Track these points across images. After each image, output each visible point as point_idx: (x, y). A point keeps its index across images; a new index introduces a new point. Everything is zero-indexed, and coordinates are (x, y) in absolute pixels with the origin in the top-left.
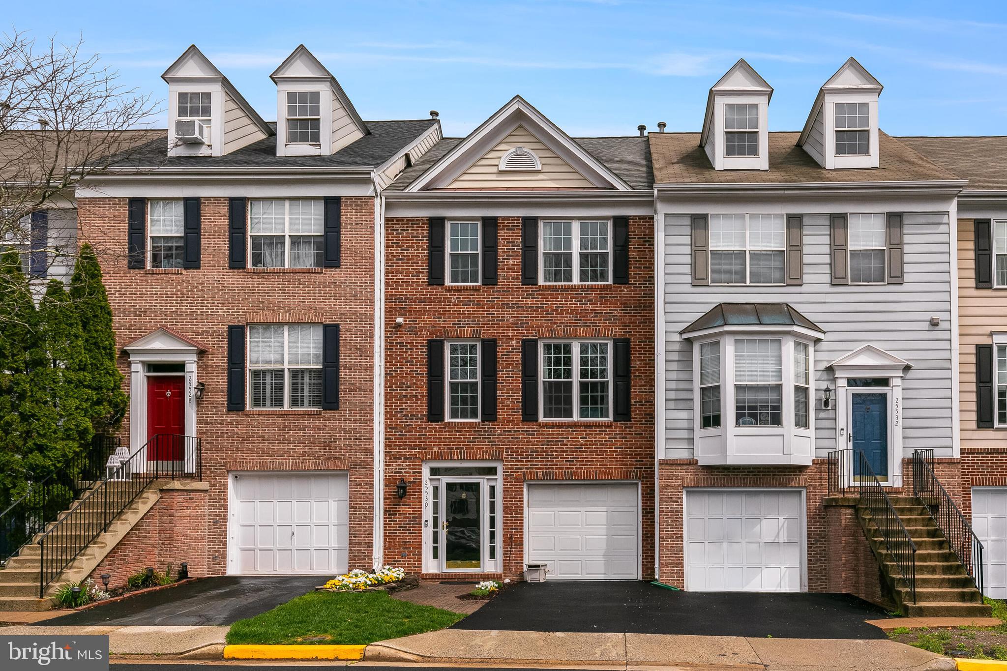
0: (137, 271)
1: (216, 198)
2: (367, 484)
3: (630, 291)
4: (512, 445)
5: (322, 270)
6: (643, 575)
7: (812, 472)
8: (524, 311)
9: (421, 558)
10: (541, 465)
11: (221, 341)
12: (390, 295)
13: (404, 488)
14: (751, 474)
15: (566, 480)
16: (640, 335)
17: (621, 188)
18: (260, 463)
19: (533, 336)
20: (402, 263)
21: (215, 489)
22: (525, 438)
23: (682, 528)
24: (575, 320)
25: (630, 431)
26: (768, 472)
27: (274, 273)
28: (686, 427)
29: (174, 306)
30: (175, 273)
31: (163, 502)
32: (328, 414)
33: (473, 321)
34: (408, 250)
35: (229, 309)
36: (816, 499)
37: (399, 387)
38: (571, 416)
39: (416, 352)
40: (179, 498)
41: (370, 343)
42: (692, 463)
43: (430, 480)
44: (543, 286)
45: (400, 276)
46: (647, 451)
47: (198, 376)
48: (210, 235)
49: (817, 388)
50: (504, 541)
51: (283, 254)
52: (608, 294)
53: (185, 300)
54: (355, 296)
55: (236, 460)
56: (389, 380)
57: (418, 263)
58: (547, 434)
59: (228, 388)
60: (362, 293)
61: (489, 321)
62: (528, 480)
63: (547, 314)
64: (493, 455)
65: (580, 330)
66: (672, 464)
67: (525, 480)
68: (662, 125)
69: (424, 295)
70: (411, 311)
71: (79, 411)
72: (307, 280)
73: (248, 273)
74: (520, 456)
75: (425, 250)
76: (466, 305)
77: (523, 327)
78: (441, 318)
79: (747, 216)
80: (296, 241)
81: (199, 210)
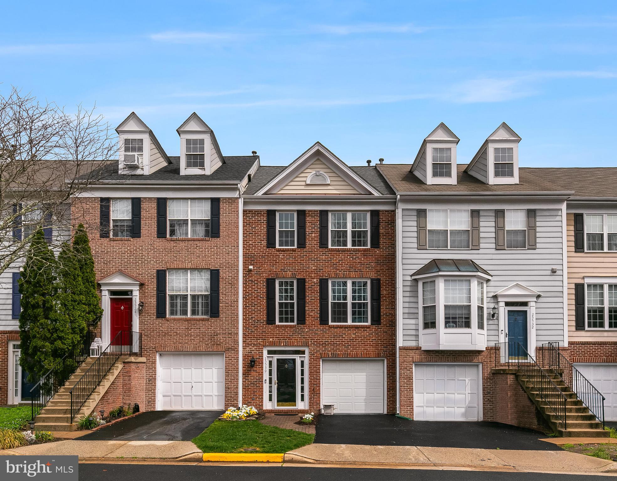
0: (105, 239)
1: (150, 198)
2: (235, 359)
3: (380, 252)
4: (314, 338)
5: (209, 239)
6: (387, 411)
7: (485, 354)
8: (321, 263)
9: (263, 401)
10: (330, 349)
11: (153, 278)
12: (245, 253)
13: (254, 362)
14: (451, 355)
15: (344, 357)
16: (386, 277)
17: (376, 194)
18: (175, 347)
19: (326, 277)
20: (252, 235)
21: (150, 361)
22: (321, 334)
23: (413, 385)
24: (349, 268)
25: (380, 330)
26: (461, 354)
27: (182, 240)
28: (414, 328)
29: (126, 259)
30: (127, 240)
31: (125, 369)
32: (213, 320)
33: (292, 268)
34: (255, 228)
35: (157, 260)
36: (488, 369)
37: (250, 305)
38: (347, 322)
39: (260, 285)
40: (133, 366)
41: (237, 280)
42: (418, 348)
43: (268, 357)
44: (331, 249)
45: (251, 242)
46: (390, 342)
47: (139, 298)
48: (146, 219)
49: (488, 307)
50: (309, 392)
51: (187, 230)
52: (368, 253)
53: (132, 255)
54: (228, 253)
55: (161, 345)
56: (245, 301)
57: (261, 235)
58: (334, 332)
59: (157, 305)
60: (232, 252)
61: (301, 268)
62: (323, 357)
63: (333, 264)
64: (303, 343)
65: (352, 273)
66: (407, 349)
67: (321, 357)
68: (381, 160)
69: (264, 253)
70: (257, 262)
71: (80, 317)
72: (201, 244)
73: (168, 240)
74: (318, 344)
75: (265, 228)
76: (288, 259)
77: (320, 271)
78: (274, 266)
79: (449, 210)
80: (194, 222)
81: (140, 205)
